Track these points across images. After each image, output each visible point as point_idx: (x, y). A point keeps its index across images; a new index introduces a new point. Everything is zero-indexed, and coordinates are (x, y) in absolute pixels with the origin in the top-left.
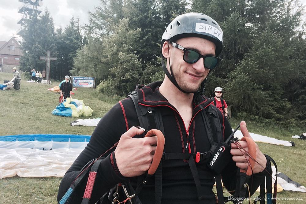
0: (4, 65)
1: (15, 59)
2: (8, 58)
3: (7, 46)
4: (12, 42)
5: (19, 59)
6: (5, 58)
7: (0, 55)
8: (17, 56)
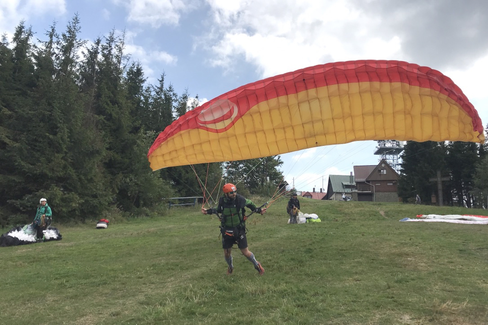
0: (376, 193)
1: (388, 184)
2: (379, 184)
3: (377, 171)
4: (383, 165)
5: (392, 184)
6: (377, 184)
7: (371, 182)
8: (390, 181)
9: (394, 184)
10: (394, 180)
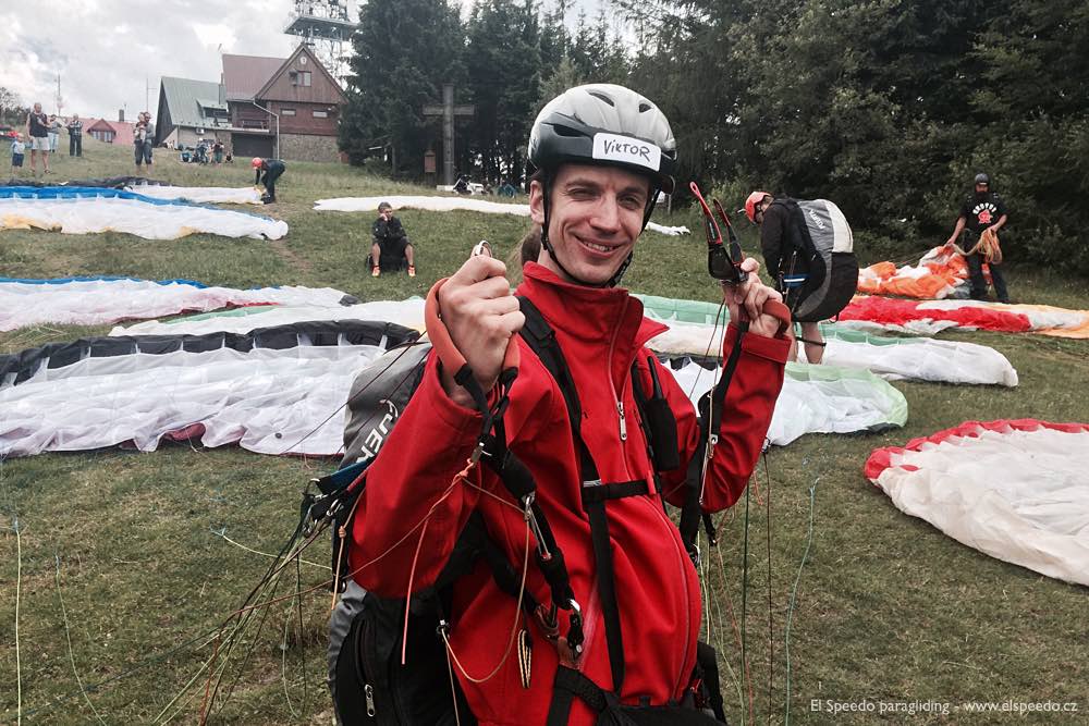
0: (282, 135)
1: (316, 114)
2: (293, 113)
3: (287, 74)
4: (303, 60)
5: (324, 115)
6: (284, 112)
7: (269, 105)
8: (321, 106)
9: (329, 113)
10: (330, 105)
